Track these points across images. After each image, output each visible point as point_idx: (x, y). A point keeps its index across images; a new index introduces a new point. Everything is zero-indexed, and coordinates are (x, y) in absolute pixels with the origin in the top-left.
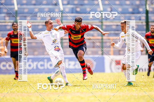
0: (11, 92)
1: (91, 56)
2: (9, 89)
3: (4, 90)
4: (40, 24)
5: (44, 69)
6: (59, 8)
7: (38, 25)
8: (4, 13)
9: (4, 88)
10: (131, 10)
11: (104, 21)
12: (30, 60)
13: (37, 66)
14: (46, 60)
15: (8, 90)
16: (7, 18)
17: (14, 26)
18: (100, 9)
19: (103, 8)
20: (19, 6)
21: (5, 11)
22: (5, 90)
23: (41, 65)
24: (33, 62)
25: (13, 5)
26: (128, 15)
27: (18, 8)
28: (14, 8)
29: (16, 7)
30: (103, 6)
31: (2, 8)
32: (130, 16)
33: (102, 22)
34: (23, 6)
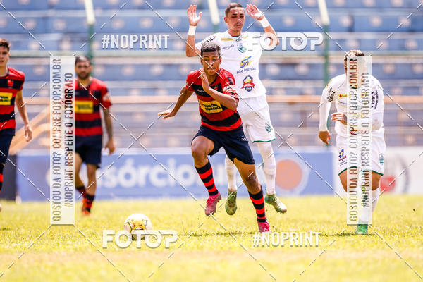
0: (76, 250)
1: (297, 150)
2: (70, 242)
3: (58, 244)
4: (157, 61)
5: (167, 187)
6: (209, 19)
7: (151, 66)
8: (57, 31)
9: (56, 238)
10: (405, 22)
11: (331, 53)
12: (130, 162)
13: (147, 177)
14: (172, 162)
15: (68, 245)
16: (66, 45)
17: (80, 67)
18: (321, 19)
19: (330, 17)
20: (99, 12)
21: (60, 25)
22: (60, 245)
23: (160, 176)
24: (136, 166)
25: (82, 8)
26: (397, 36)
27: (96, 18)
28: (85, 18)
29: (90, 16)
30: (329, 12)
31: (52, 18)
32: (404, 40)
33: (326, 57)
34: (109, 11)
